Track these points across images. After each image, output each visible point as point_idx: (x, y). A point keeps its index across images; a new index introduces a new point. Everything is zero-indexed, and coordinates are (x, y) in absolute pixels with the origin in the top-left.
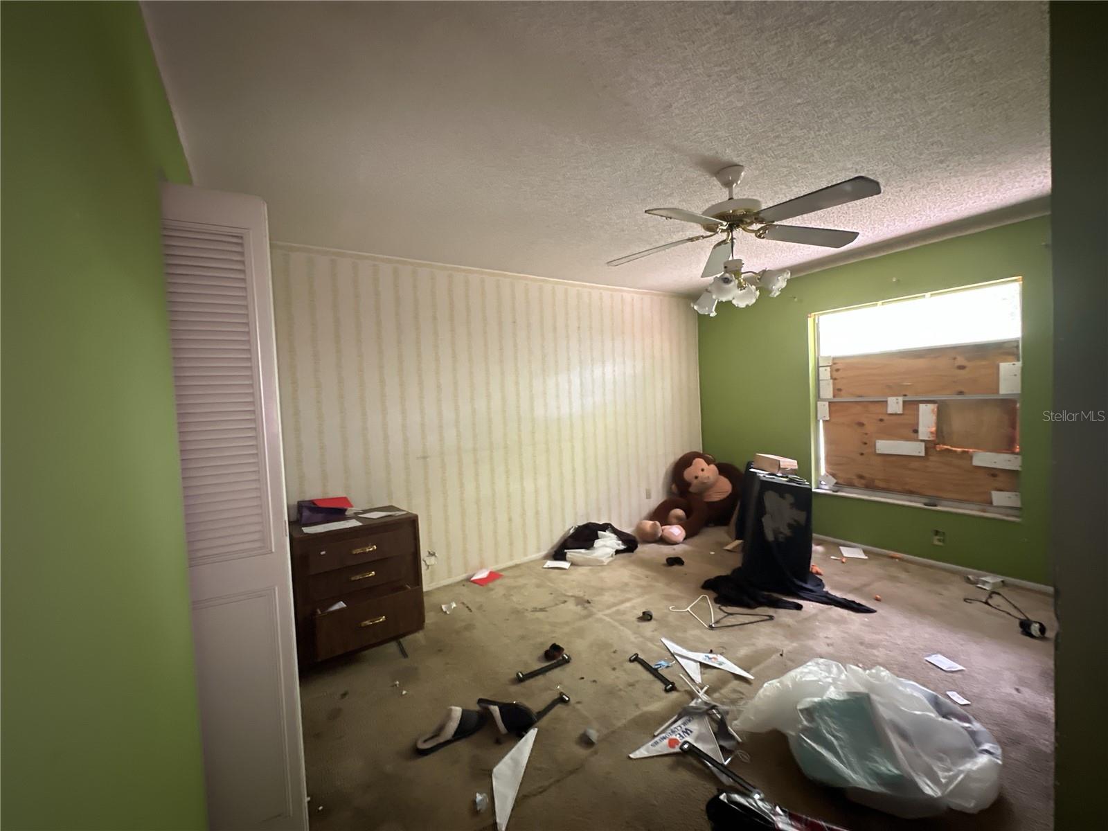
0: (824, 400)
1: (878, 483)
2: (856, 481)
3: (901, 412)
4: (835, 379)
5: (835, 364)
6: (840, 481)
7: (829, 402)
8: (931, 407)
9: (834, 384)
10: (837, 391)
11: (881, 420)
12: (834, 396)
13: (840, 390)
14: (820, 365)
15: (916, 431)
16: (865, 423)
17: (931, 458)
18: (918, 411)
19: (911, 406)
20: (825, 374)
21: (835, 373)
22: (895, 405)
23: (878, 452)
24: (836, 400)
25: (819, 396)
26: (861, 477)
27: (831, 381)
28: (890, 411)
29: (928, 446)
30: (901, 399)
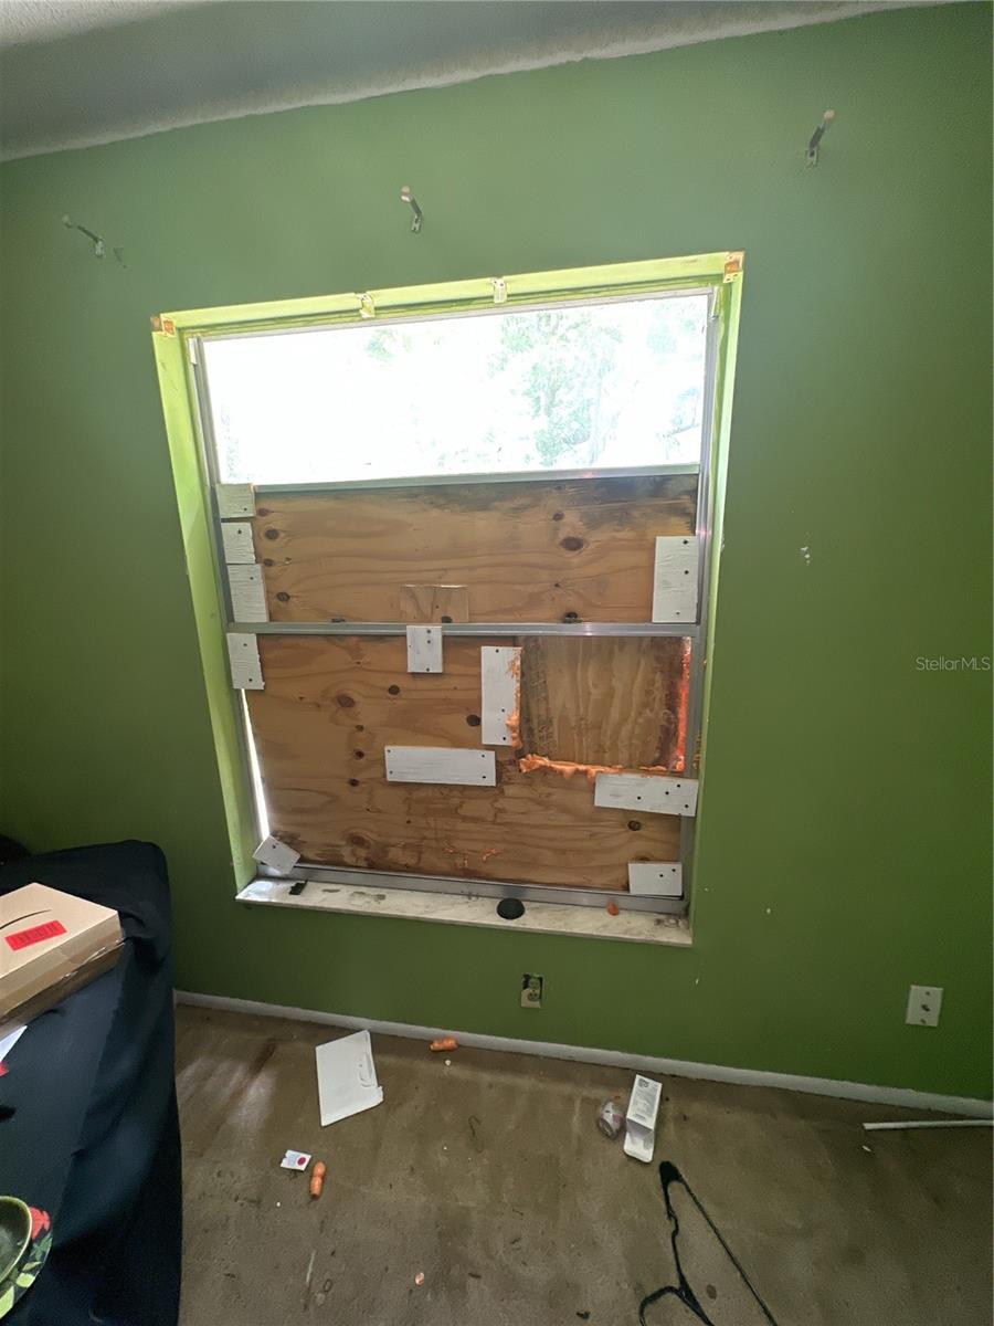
0: (245, 628)
1: (396, 854)
2: (346, 853)
3: (440, 671)
4: (268, 563)
5: (262, 512)
6: (310, 855)
7: (259, 636)
8: (510, 654)
9: (267, 578)
10: (279, 600)
11: (394, 690)
12: (271, 618)
13: (284, 597)
14: (223, 515)
15: (475, 721)
16: (356, 697)
17: (510, 790)
18: (478, 662)
19: (462, 648)
20: (240, 544)
21: (267, 544)
22: (424, 649)
23: (390, 778)
24: (276, 628)
25: (230, 616)
26: (357, 841)
27: (258, 567)
28: (414, 665)
29: (500, 759)
30: (437, 631)
